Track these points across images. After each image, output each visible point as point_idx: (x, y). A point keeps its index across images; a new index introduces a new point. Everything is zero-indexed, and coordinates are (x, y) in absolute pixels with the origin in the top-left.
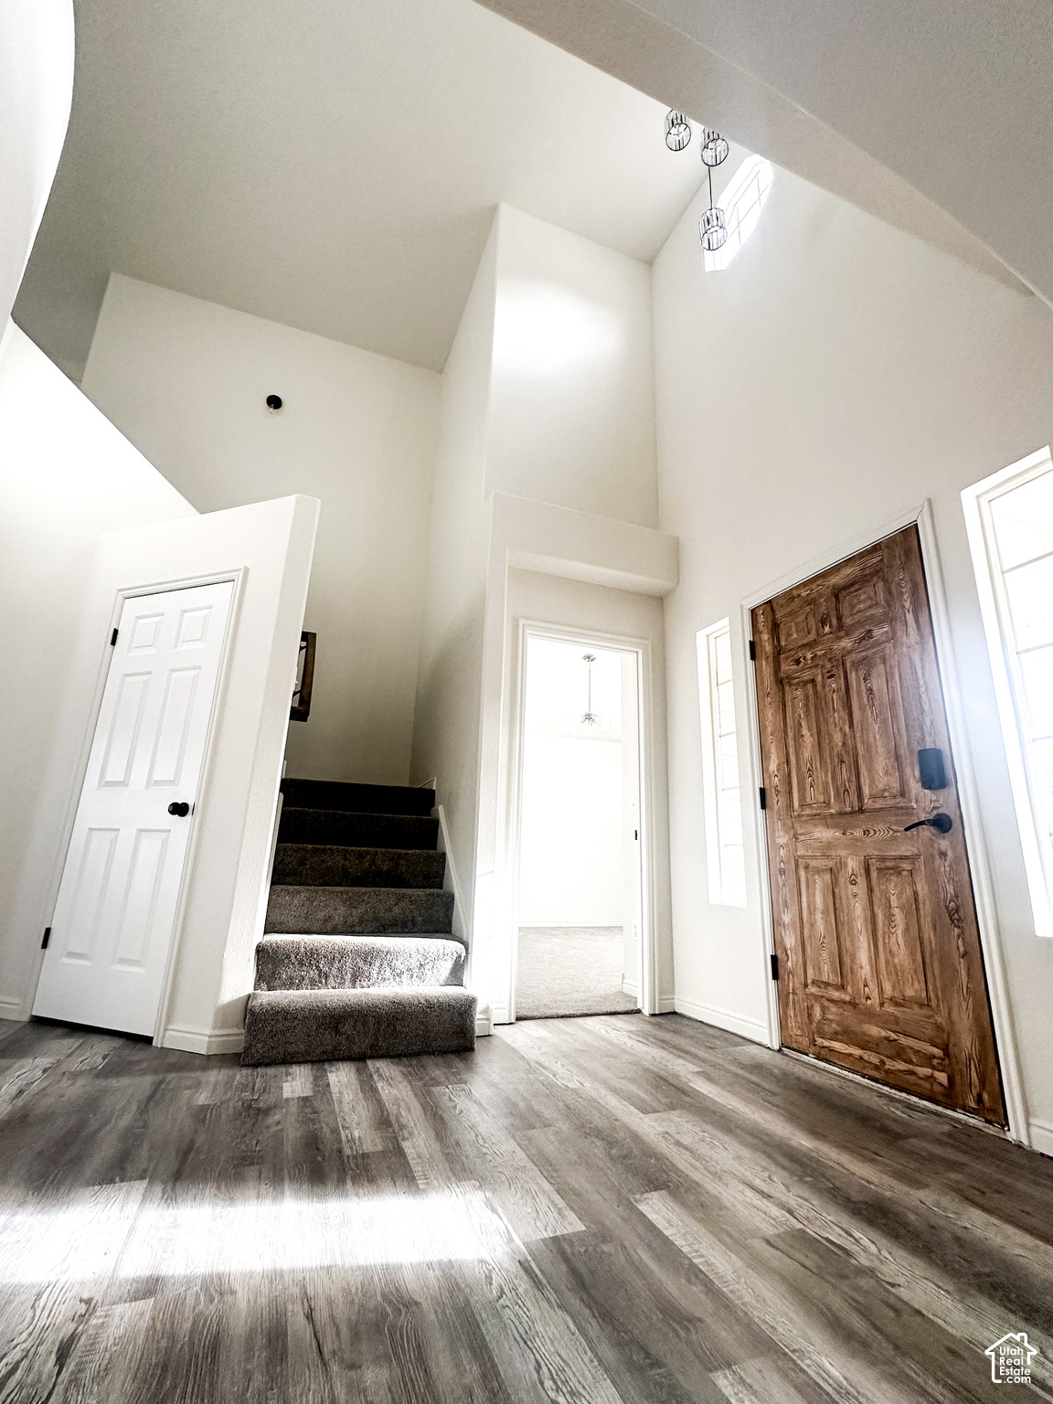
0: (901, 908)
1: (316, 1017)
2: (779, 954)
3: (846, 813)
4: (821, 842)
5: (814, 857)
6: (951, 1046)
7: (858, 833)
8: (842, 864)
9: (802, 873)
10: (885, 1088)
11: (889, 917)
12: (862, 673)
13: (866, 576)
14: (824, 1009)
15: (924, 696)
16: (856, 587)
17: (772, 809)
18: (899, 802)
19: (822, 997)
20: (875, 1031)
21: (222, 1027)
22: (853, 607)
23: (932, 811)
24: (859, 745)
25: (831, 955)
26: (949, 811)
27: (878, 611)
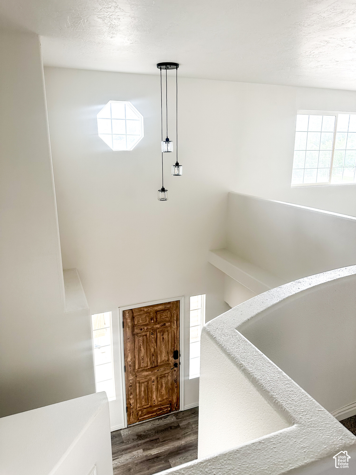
0: (165, 383)
2: (128, 406)
3: (153, 367)
4: (145, 375)
5: (142, 380)
6: (172, 403)
7: (156, 371)
8: (150, 379)
9: (138, 385)
11: (162, 386)
12: (161, 334)
14: (142, 411)
16: (162, 312)
18: (167, 362)
19: (142, 409)
20: (156, 409)
22: (161, 317)
23: (174, 362)
24: (158, 351)
25: (145, 399)
26: (177, 362)
27: (167, 319)
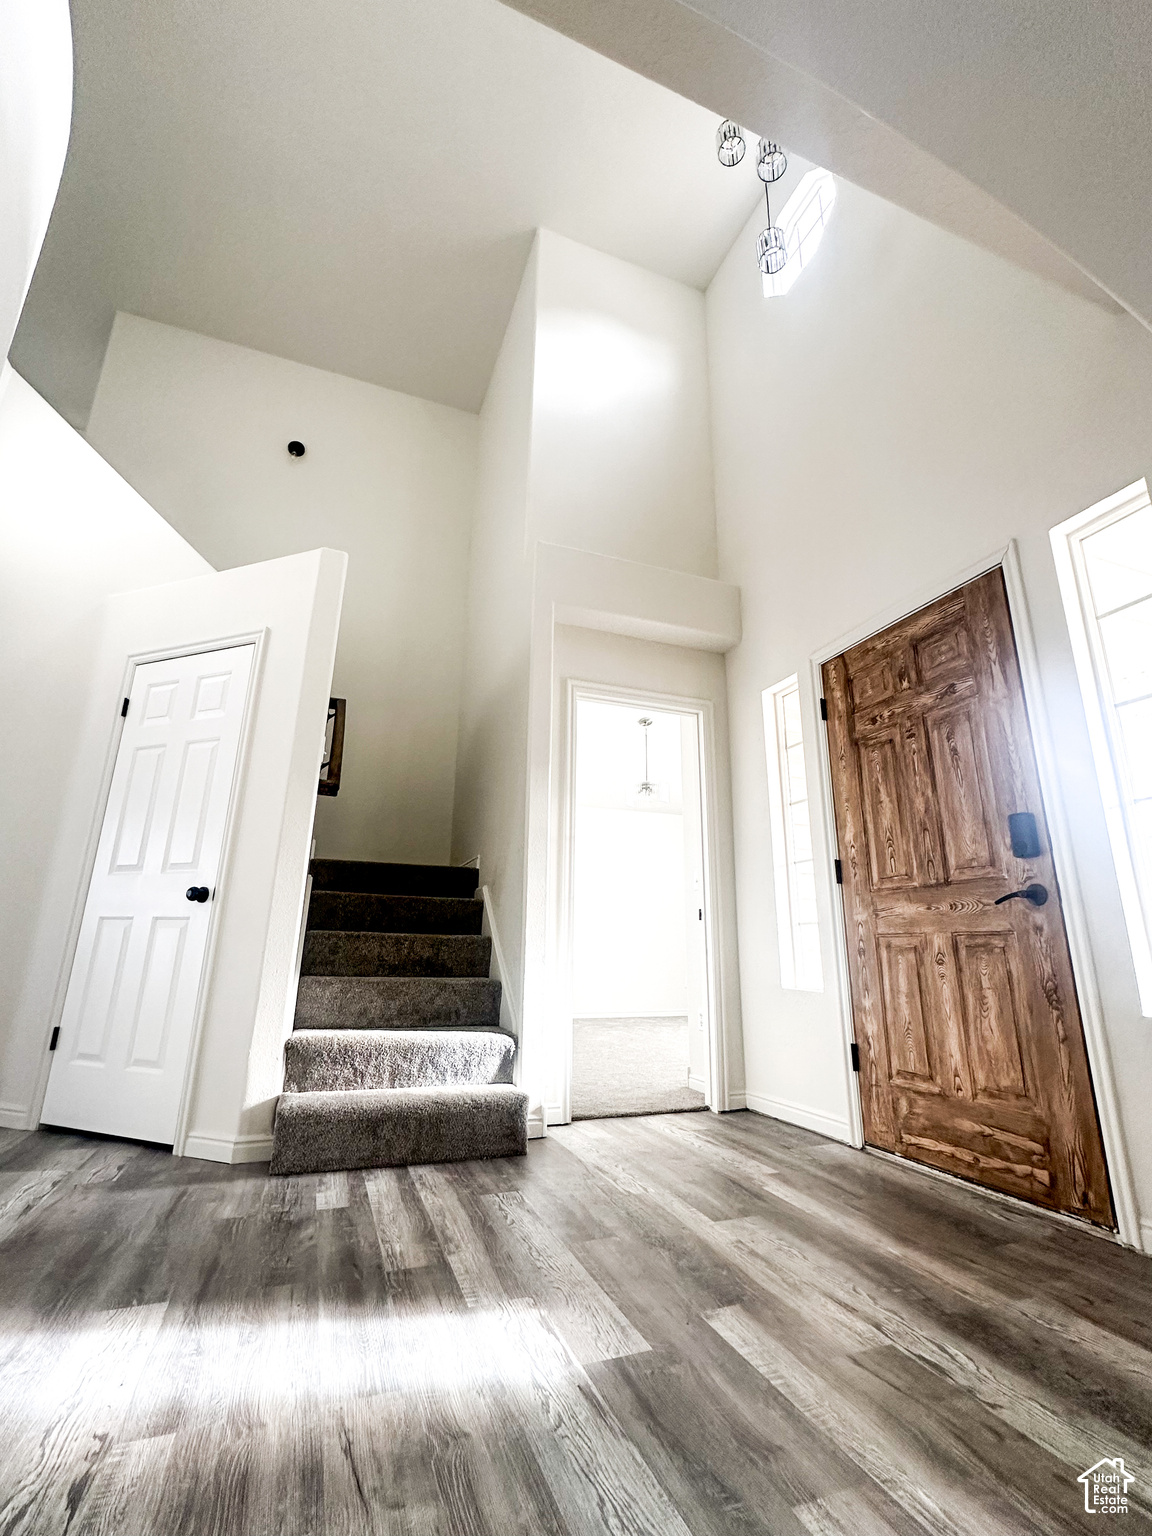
0: (995, 989)
1: (352, 1121)
2: (860, 1041)
3: (932, 886)
4: (904, 918)
5: (896, 935)
6: (1051, 1140)
7: (944, 907)
8: (927, 943)
9: (884, 954)
10: (980, 1188)
11: (981, 1000)
12: (945, 731)
13: (947, 624)
14: (910, 1102)
15: (1013, 756)
16: (937, 637)
17: (849, 882)
18: (989, 873)
19: (909, 1089)
20: (967, 1125)
21: (249, 1133)
22: (932, 659)
23: (1025, 882)
24: (943, 809)
25: (918, 1044)
26: (1045, 882)
27: (961, 663)
